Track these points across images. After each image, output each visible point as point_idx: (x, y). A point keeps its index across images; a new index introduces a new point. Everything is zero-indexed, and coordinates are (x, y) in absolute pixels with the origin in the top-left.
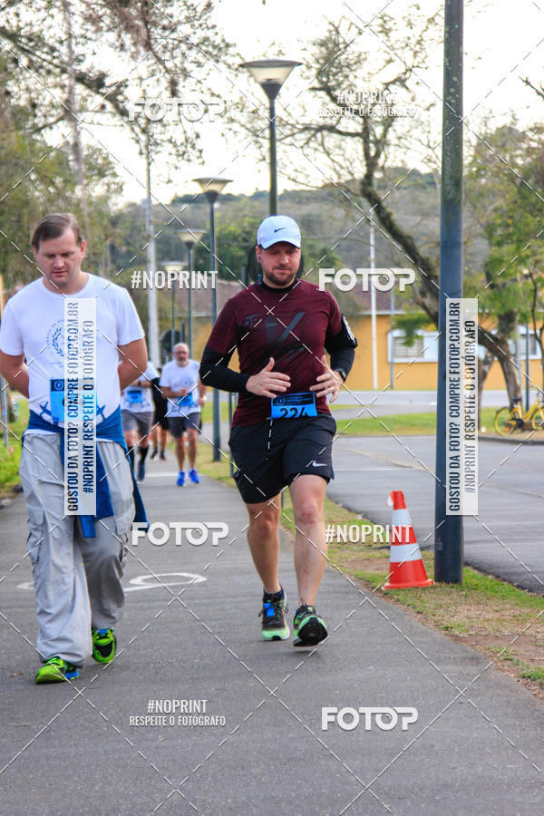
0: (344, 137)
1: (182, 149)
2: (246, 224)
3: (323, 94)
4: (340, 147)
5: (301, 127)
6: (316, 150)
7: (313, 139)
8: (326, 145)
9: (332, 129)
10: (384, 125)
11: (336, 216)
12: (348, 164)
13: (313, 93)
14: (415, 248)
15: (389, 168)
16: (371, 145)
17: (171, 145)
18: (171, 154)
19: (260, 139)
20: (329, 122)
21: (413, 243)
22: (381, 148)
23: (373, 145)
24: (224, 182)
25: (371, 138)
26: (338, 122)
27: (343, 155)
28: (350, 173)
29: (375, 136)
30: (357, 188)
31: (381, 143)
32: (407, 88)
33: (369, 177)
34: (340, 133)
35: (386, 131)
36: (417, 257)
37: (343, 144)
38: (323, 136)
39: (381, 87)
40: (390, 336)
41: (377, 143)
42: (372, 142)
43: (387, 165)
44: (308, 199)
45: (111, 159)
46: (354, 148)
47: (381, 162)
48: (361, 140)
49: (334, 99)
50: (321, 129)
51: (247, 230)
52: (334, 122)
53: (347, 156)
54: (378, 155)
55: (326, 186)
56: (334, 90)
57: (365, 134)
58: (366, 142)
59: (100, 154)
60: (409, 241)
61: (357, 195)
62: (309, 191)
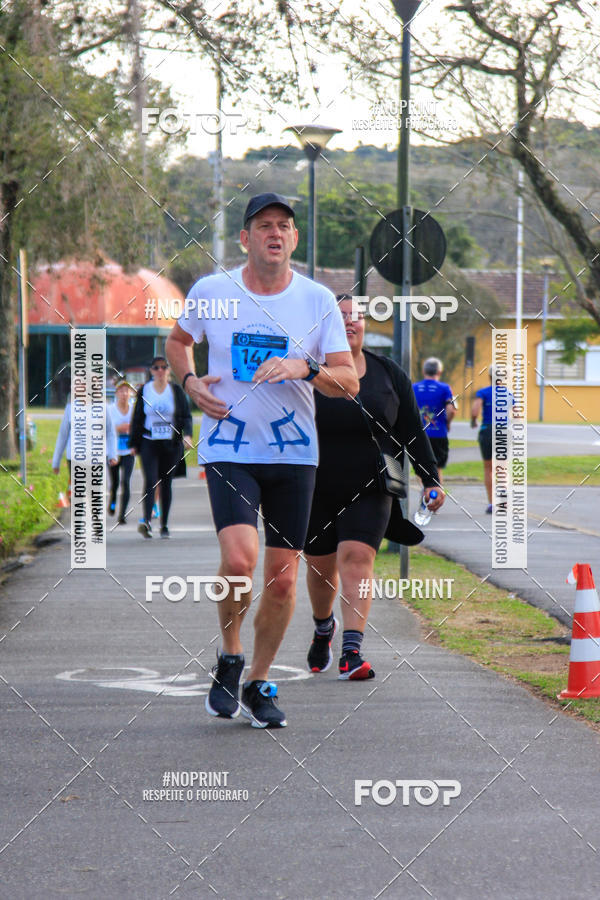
0: (490, 76)
1: (278, 86)
2: (351, 191)
3: (464, 15)
4: (484, 89)
5: (432, 59)
6: (452, 91)
7: (448, 77)
8: (467, 85)
9: (475, 64)
10: (546, 60)
11: (476, 183)
12: (493, 112)
13: (451, 14)
14: (583, 231)
15: (550, 119)
16: (528, 87)
17: (264, 80)
18: (263, 92)
19: (377, 76)
20: (470, 54)
21: (580, 224)
22: (541, 91)
23: (530, 87)
24: (330, 132)
25: (528, 77)
26: (484, 54)
27: (488, 100)
28: (496, 124)
29: (533, 75)
30: (505, 145)
31: (542, 86)
32: (580, 11)
33: (522, 130)
34: (486, 69)
35: (548, 69)
36: (586, 243)
37: (488, 85)
38: (461, 74)
39: (545, 9)
40: (540, 349)
41: (536, 84)
42: (529, 83)
43: (548, 115)
44: (439, 158)
45: (173, 96)
46: (503, 90)
47: (540, 110)
48: (515, 80)
49: (480, 23)
50: (460, 63)
51: (353, 198)
52: (479, 55)
53: (493, 100)
54: (536, 100)
55: (464, 141)
56: (481, 10)
57: (519, 73)
58: (521, 83)
59: (159, 89)
60: (575, 220)
61: (505, 155)
62: (439, 148)
